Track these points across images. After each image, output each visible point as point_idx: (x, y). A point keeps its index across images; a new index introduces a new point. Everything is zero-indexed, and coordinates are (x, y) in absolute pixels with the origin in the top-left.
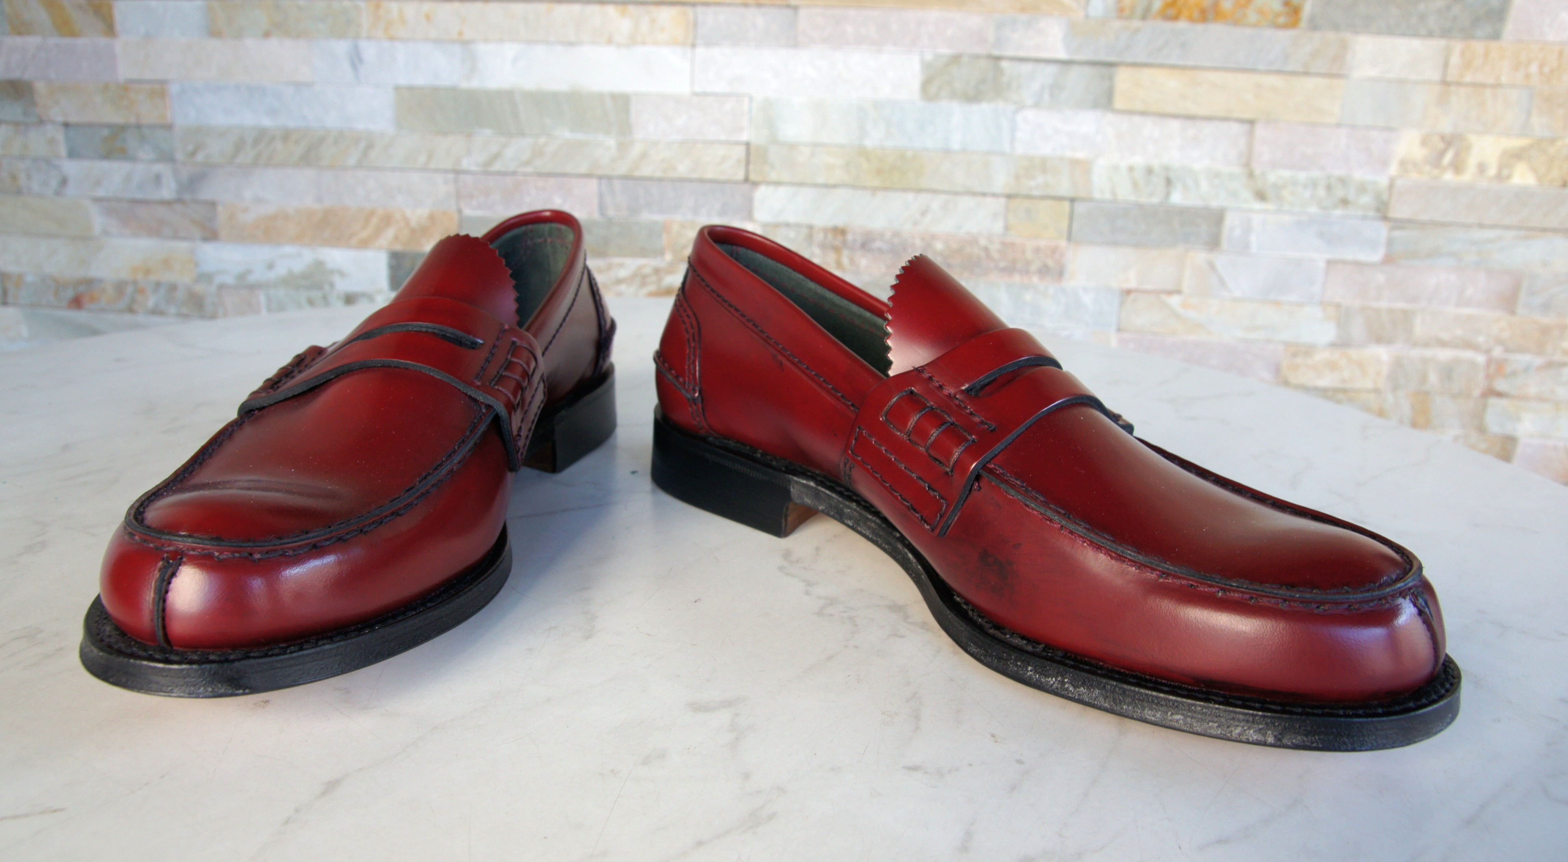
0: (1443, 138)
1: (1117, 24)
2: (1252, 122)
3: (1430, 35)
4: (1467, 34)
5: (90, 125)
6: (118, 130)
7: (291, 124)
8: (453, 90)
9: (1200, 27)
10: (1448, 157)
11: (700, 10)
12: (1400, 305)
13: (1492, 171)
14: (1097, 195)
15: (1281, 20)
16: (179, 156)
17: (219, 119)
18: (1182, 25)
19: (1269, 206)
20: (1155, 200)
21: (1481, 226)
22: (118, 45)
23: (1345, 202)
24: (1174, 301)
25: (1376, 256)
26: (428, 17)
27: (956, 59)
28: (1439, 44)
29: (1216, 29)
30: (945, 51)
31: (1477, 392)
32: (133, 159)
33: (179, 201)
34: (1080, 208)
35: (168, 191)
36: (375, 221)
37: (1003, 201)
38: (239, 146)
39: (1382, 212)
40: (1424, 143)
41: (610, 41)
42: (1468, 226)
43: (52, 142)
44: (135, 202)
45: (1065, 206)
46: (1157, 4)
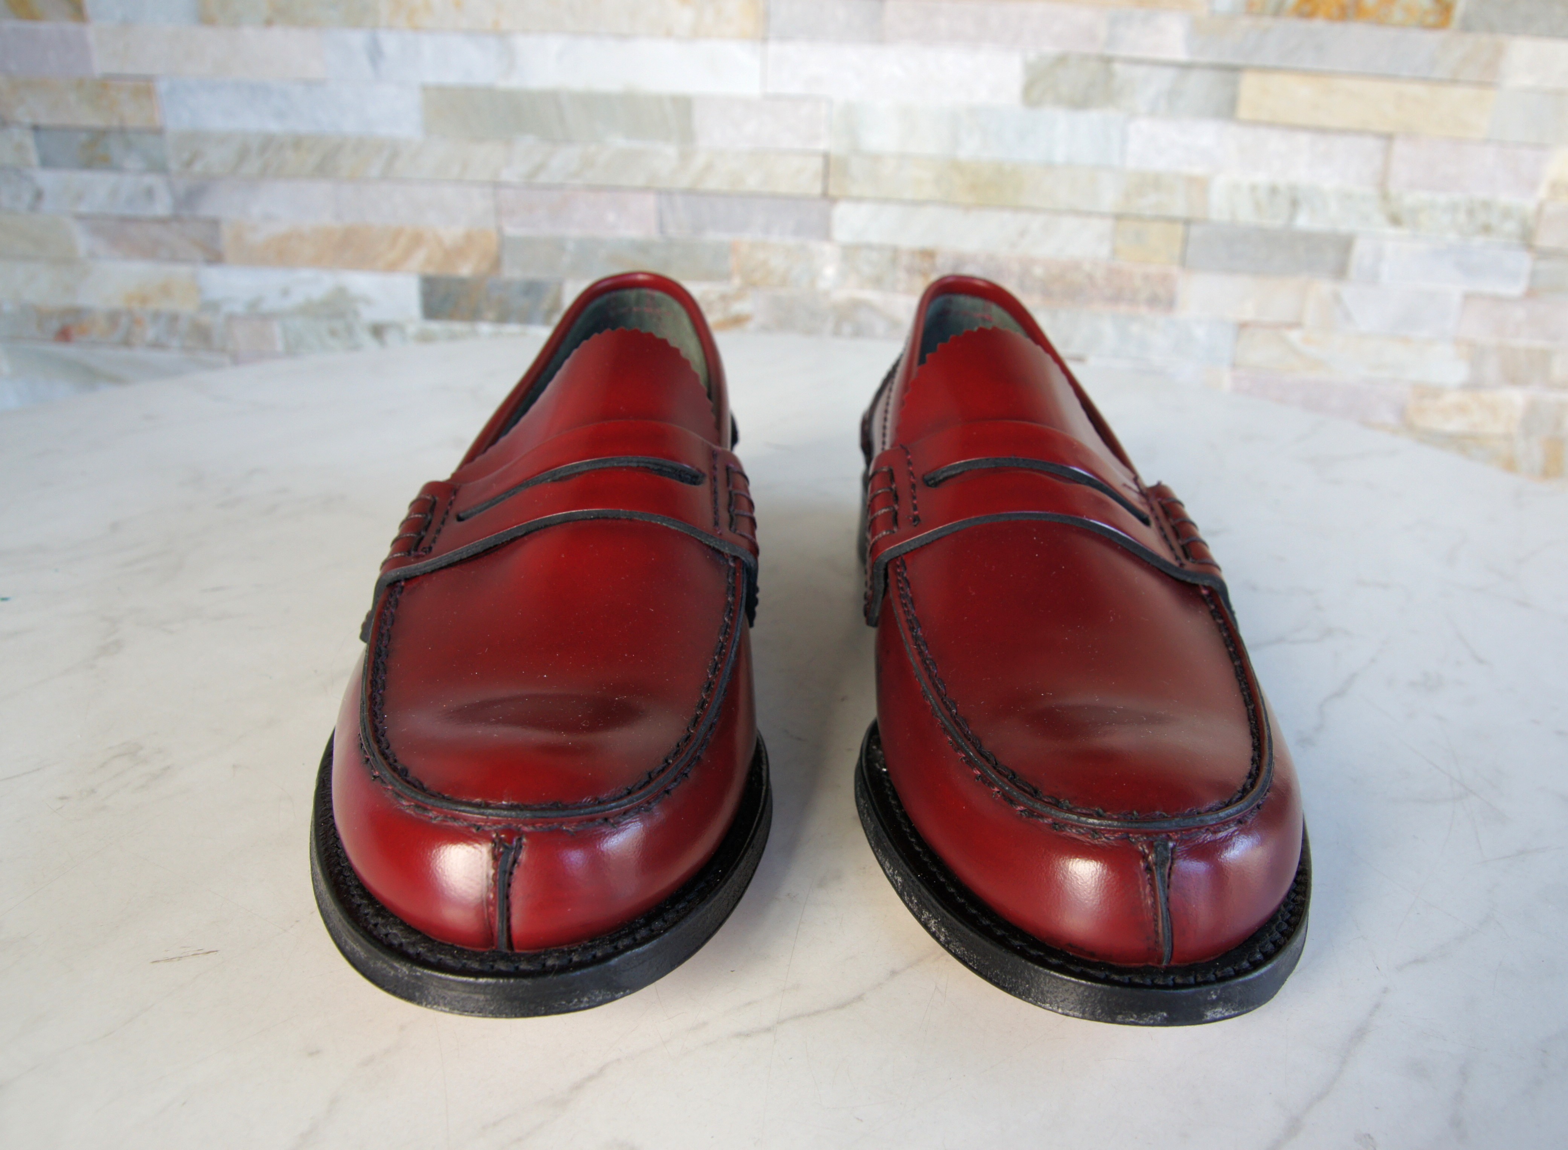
1: (1245, 22)
2: (1389, 138)
5: (64, 129)
6: (99, 136)
7: (302, 129)
8: (490, 92)
9: (1339, 27)
12: (1540, 344)
14: (1214, 217)
15: (1431, 19)
16: (174, 166)
17: (217, 123)
18: (1318, 24)
19: (1403, 232)
20: (1278, 223)
22: (90, 32)
23: (1487, 229)
24: (1294, 335)
25: (1517, 289)
26: (458, 4)
27: (1062, 60)
29: (1357, 30)
30: (1051, 50)
32: (118, 168)
33: (176, 218)
34: (1196, 231)
35: (162, 207)
36: (403, 242)
37: (1110, 221)
38: (243, 154)
39: (1527, 240)
41: (669, 34)
43: (20, 148)
44: (125, 220)
45: (1179, 229)
46: (1292, 0)
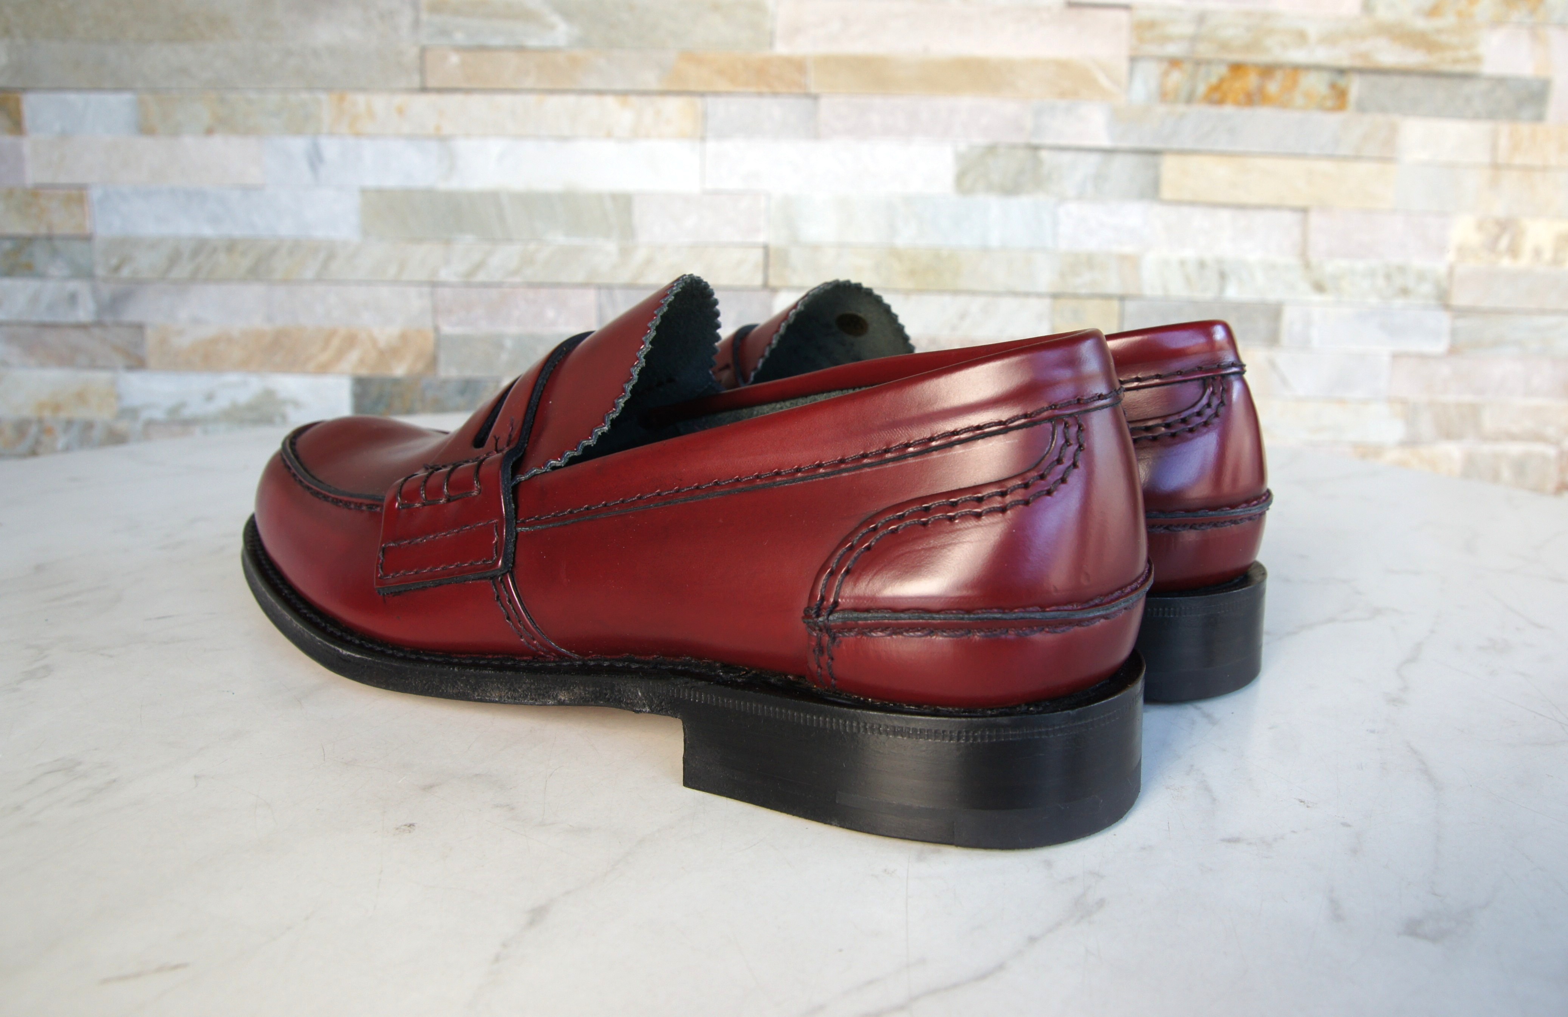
0: (1497, 223)
1: (1161, 109)
2: (1304, 211)
3: (1476, 117)
4: (1512, 115)
6: (23, 243)
7: (237, 232)
8: (430, 194)
9: (1247, 112)
10: (1504, 243)
11: (710, 100)
12: (1468, 398)
13: (1548, 255)
14: (1148, 292)
15: (1329, 103)
16: (100, 271)
17: (149, 229)
18: (1228, 109)
19: (1328, 298)
20: (1210, 295)
21: (1543, 312)
22: (27, 145)
23: (1405, 292)
25: (1440, 347)
26: (401, 111)
27: (992, 149)
28: (1483, 128)
29: (1264, 114)
30: (980, 141)
32: (42, 276)
33: (99, 324)
34: (1131, 307)
35: (85, 313)
36: (336, 342)
37: (1047, 302)
38: (174, 259)
39: (1443, 300)
40: (1480, 226)
41: (609, 135)
42: (1528, 313)
44: (44, 326)
45: (1116, 304)
46: (1202, 89)
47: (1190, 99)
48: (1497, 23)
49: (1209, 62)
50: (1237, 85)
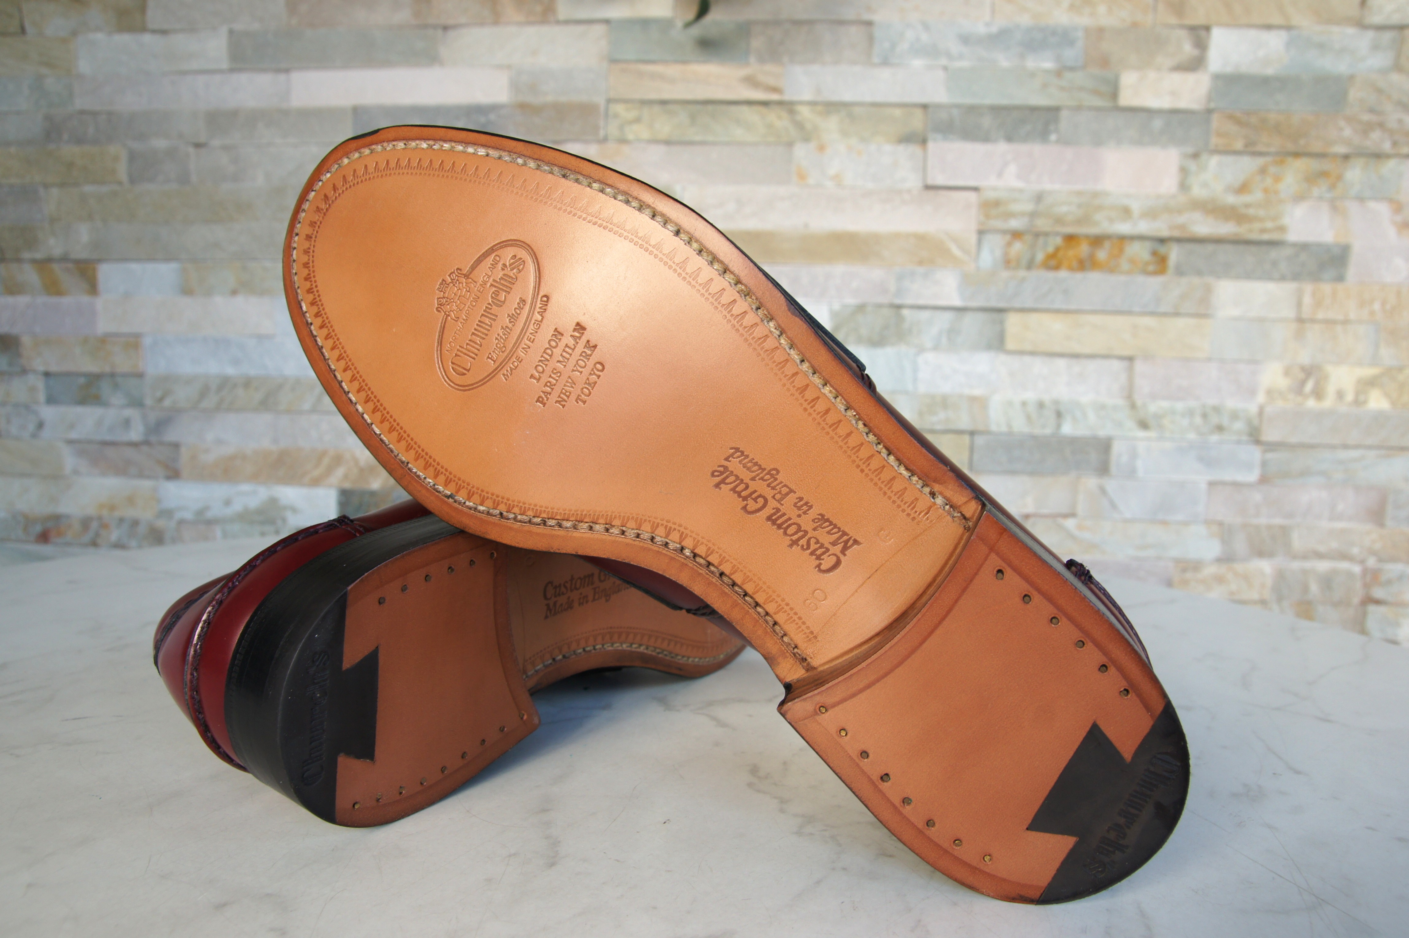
0: (1303, 369)
1: (1005, 274)
2: (1130, 359)
3: (1283, 278)
4: (1315, 277)
5: (68, 374)
6: (94, 379)
7: (252, 372)
9: (1079, 276)
10: (1309, 386)
12: (1278, 521)
13: (1350, 397)
14: (994, 428)
15: (1151, 268)
16: (149, 402)
17: (186, 368)
18: (1063, 274)
19: (1152, 434)
20: (1048, 431)
21: (1345, 447)
22: (99, 303)
23: (1220, 428)
24: (1070, 523)
25: (1253, 476)
27: (861, 308)
28: (1291, 286)
29: (1094, 277)
30: (851, 301)
31: (1356, 600)
32: (104, 404)
33: (147, 443)
34: (979, 440)
35: (136, 434)
36: (326, 461)
38: (204, 392)
39: (1254, 436)
40: (1287, 373)
42: (1333, 447)
43: (33, 389)
44: (105, 443)
45: (966, 438)
46: (1040, 257)
47: (1030, 266)
48: (1299, 198)
49: (1046, 234)
50: (1071, 253)
